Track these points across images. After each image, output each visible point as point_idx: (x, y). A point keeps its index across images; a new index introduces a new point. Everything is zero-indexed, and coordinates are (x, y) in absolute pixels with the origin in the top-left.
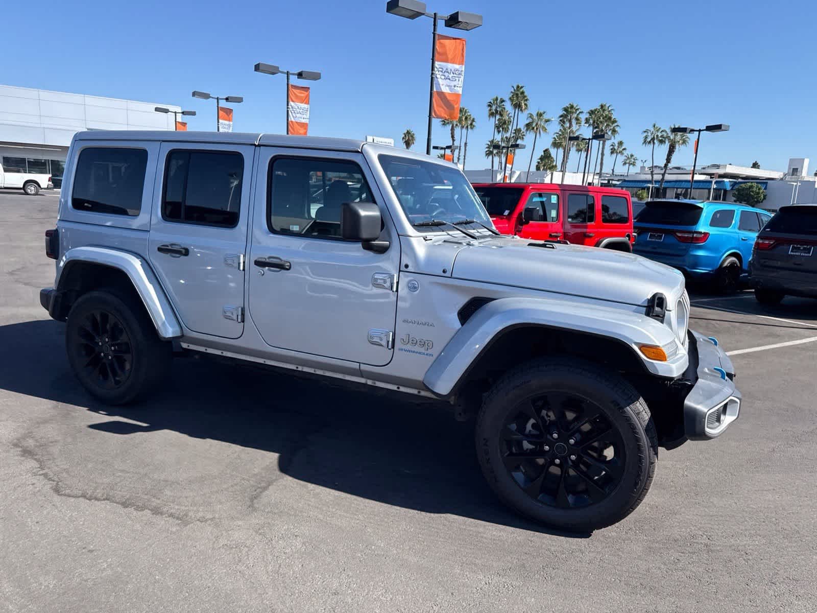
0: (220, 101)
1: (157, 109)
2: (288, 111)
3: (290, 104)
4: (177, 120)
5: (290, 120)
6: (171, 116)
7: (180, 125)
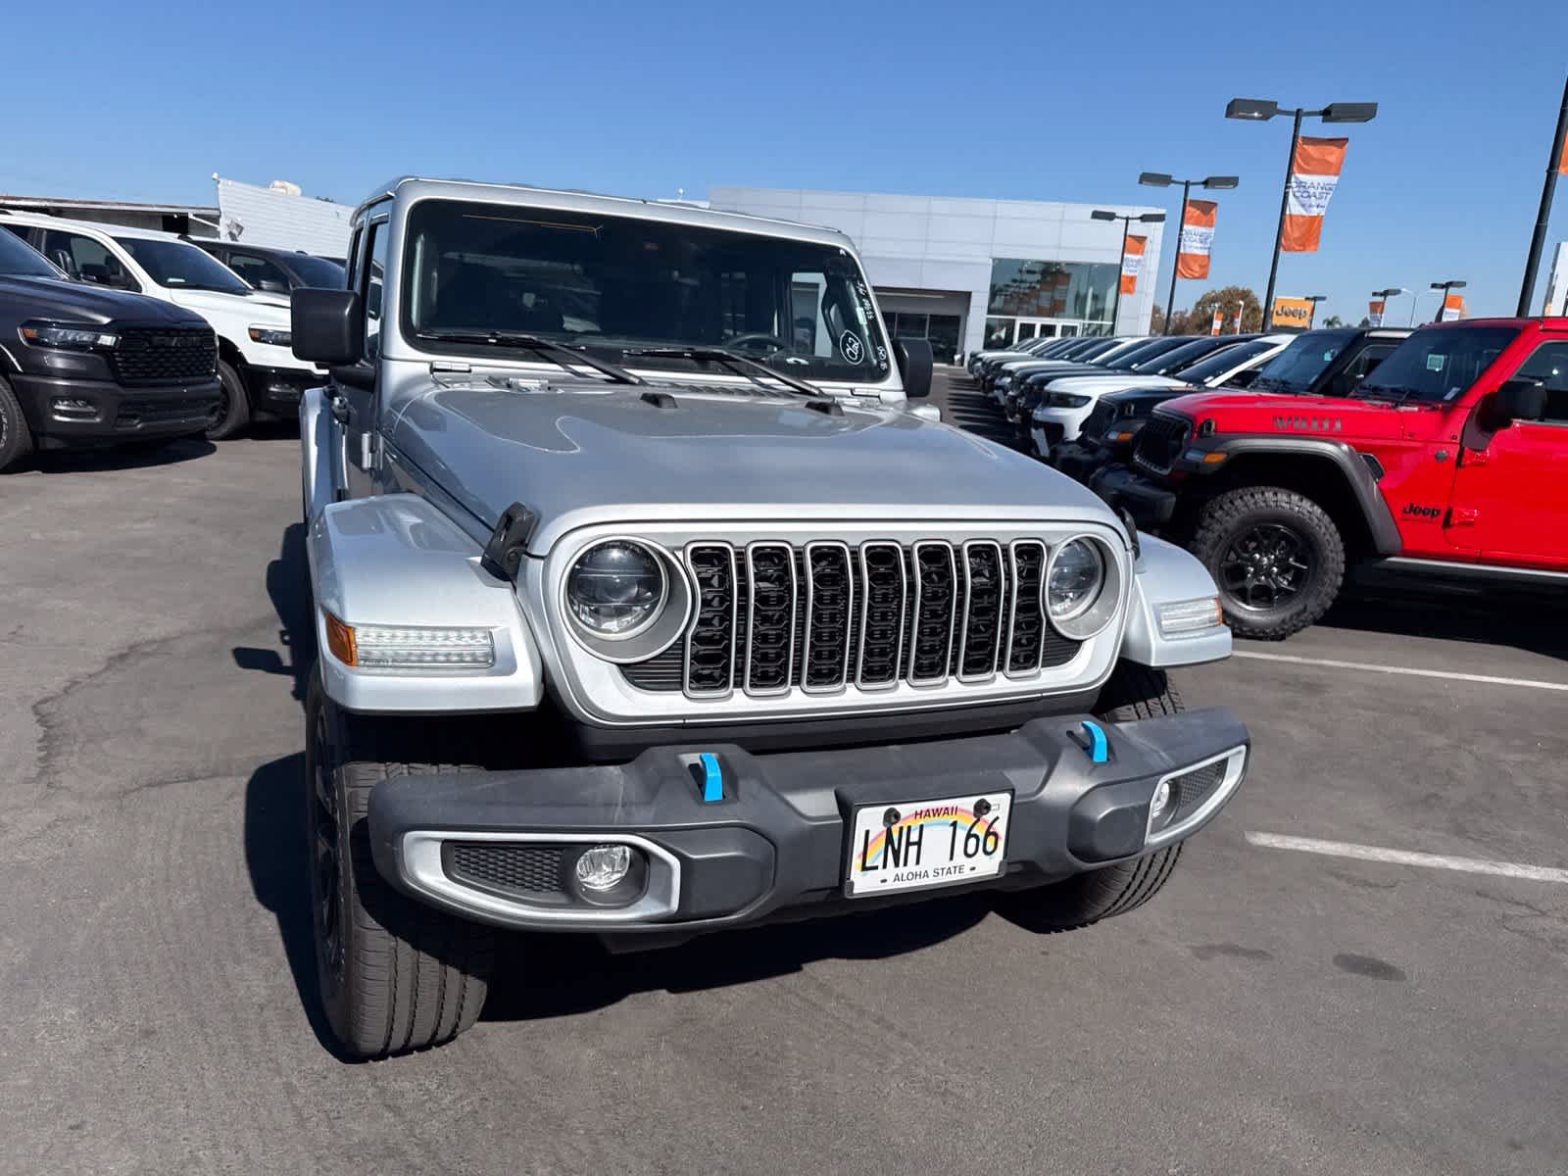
0: (1191, 188)
1: (1096, 215)
2: (1286, 196)
3: (1293, 179)
4: (1129, 233)
5: (1288, 212)
6: (1119, 224)
7: (1132, 241)
